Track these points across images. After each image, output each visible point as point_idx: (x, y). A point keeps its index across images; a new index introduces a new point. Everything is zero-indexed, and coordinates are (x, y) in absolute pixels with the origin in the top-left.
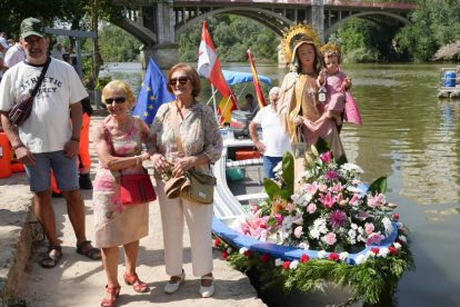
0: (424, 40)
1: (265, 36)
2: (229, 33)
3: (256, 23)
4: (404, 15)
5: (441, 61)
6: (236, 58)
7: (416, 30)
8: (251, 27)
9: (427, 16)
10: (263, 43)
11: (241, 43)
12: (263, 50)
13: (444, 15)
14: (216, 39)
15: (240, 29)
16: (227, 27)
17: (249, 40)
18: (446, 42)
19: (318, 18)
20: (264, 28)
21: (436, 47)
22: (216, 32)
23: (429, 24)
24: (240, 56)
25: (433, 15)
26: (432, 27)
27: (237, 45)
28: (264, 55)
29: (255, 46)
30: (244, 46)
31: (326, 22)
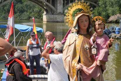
0: (104, 13)
1: (37, 9)
2: (22, 8)
3: (34, 3)
4: (96, 3)
5: (111, 22)
6: (24, 18)
7: (101, 9)
8: (31, 5)
9: (105, 3)
10: (37, 12)
11: (27, 12)
12: (36, 15)
13: (112, 3)
14: (16, 10)
15: (27, 6)
16: (21, 5)
17: (30, 11)
18: (113, 15)
19: (60, 3)
20: (37, 6)
21: (108, 17)
22: (16, 7)
23: (106, 7)
24: (26, 17)
25: (107, 3)
26: (107, 8)
27: (25, 13)
28: (36, 17)
29: (33, 13)
30: (28, 13)
31: (64, 4)
